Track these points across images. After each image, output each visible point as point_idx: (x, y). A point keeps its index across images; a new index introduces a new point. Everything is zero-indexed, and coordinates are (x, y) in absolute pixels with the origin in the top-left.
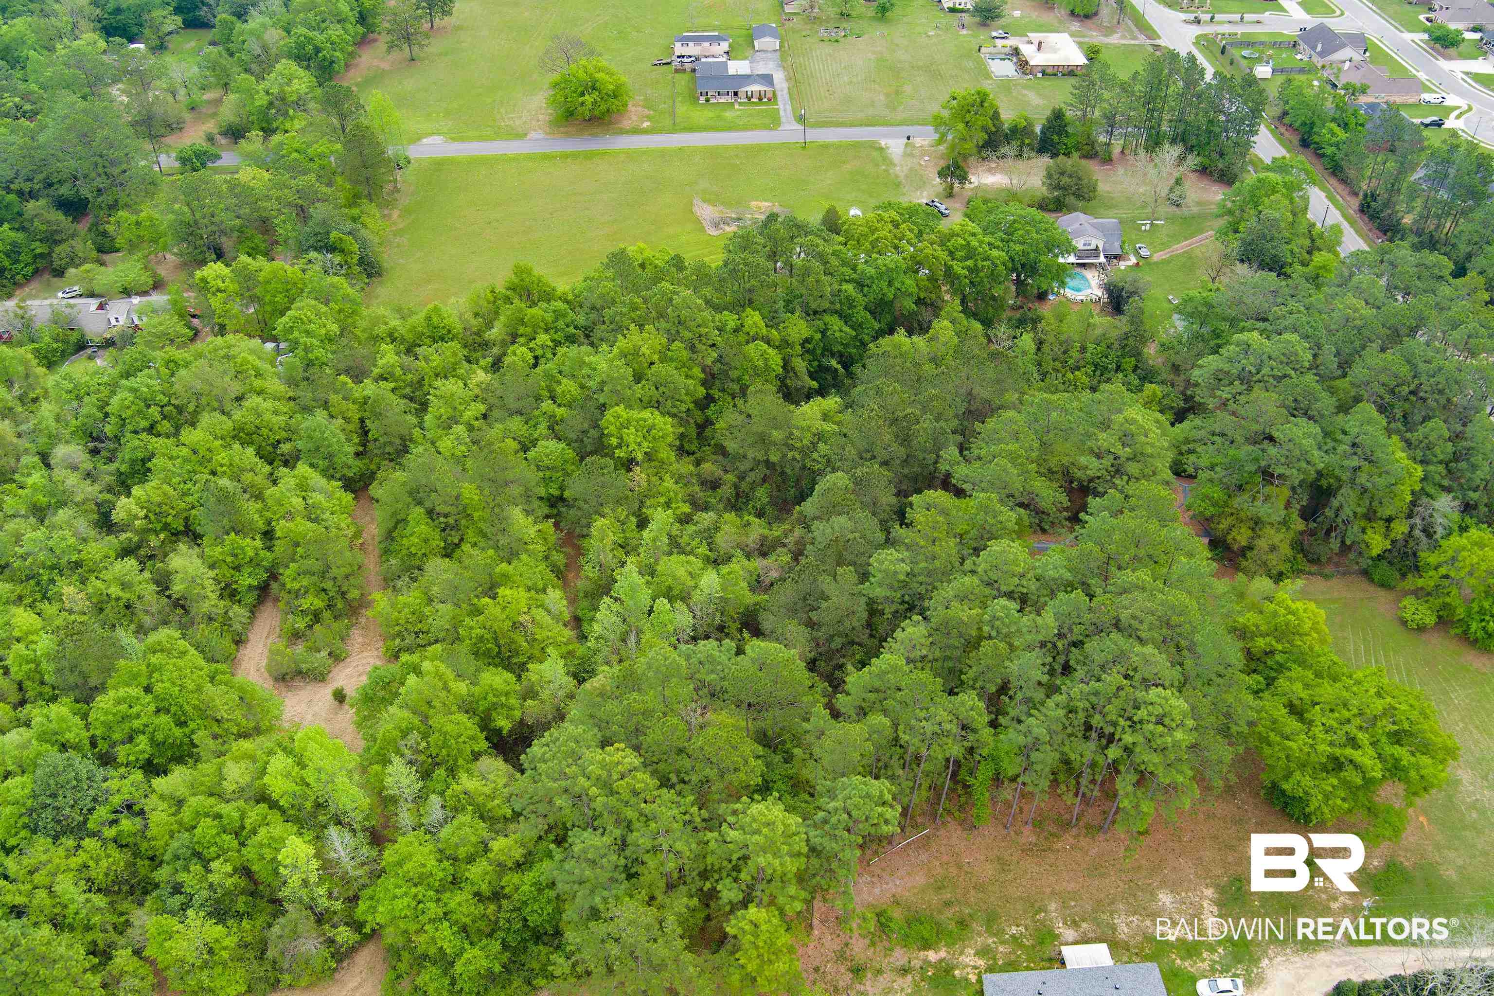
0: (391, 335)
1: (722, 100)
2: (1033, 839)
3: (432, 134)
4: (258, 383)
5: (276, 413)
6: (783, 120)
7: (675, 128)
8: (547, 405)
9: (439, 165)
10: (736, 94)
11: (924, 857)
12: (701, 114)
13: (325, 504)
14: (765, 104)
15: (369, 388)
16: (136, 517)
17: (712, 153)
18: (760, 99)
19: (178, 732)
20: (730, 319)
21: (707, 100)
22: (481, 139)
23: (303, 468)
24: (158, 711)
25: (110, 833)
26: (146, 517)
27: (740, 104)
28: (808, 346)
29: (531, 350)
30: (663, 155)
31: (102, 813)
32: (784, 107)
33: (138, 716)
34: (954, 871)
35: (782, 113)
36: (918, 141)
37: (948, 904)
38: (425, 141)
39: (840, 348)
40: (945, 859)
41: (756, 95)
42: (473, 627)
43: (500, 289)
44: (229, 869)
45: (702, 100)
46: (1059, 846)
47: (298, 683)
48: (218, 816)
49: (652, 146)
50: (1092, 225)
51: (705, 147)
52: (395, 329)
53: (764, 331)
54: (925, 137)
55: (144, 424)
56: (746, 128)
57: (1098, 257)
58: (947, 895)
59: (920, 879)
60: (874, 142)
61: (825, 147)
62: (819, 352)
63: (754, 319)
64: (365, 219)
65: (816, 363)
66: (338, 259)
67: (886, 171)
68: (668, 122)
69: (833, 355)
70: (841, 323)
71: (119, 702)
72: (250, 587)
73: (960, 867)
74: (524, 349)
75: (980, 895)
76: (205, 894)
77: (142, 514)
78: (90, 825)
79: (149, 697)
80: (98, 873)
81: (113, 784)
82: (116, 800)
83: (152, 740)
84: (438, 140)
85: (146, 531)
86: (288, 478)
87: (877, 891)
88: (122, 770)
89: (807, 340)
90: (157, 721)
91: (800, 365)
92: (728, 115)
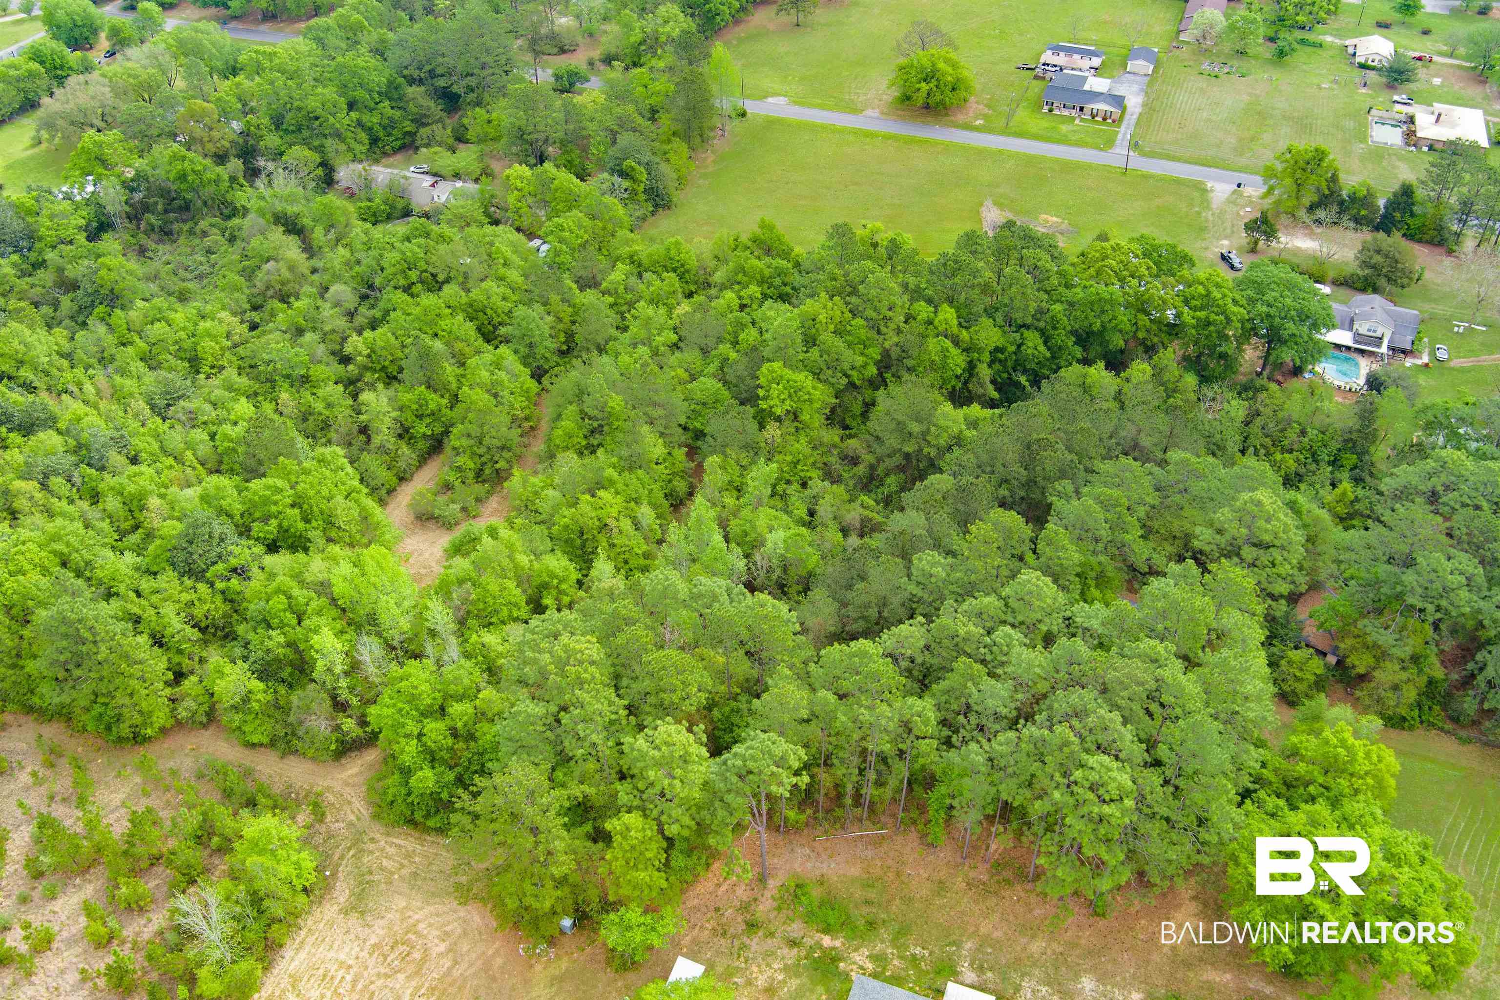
0: (631, 257)
1: (1066, 113)
2: (984, 878)
3: (779, 95)
4: (502, 271)
5: (504, 299)
6: (1118, 142)
7: (1006, 131)
8: (725, 349)
9: (772, 124)
10: (1082, 109)
11: (869, 853)
12: (1038, 123)
13: (506, 383)
14: (1108, 125)
15: (590, 297)
16: (360, 354)
17: (1030, 161)
18: (1104, 119)
19: (301, 525)
20: (923, 310)
21: (1050, 111)
22: (822, 107)
23: (504, 350)
24: (293, 506)
25: (220, 585)
26: (369, 356)
27: (1082, 120)
28: (1000, 356)
29: (740, 298)
30: (982, 155)
31: (220, 567)
32: (1125, 132)
33: (276, 503)
34: (891, 875)
35: (1120, 136)
36: (1248, 191)
37: (868, 902)
38: (770, 100)
39: (1033, 366)
40: (890, 862)
41: (1101, 114)
42: (566, 517)
43: (744, 239)
44: (282, 639)
45: (1046, 109)
46: (1007, 894)
47: (431, 525)
48: (289, 597)
49: (973, 144)
50: (1387, 312)
51: (1025, 155)
52: (636, 253)
53: (955, 330)
54: (1254, 189)
55: (402, 282)
56: (1077, 144)
57: (1379, 346)
58: (872, 894)
59: (855, 871)
60: (1200, 182)
61: (1146, 177)
62: (1010, 364)
63: (948, 315)
64: (671, 156)
65: (1005, 375)
66: (626, 184)
67: (1199, 213)
68: (1002, 122)
69: (1025, 371)
70: (1039, 341)
71: (268, 488)
72: (424, 436)
73: (898, 875)
74: (733, 295)
75: (904, 907)
76: (260, 654)
77: (366, 352)
78: (208, 575)
79: (291, 492)
80: (199, 612)
81: (236, 550)
82: (234, 562)
83: (280, 525)
84: (781, 100)
85: (366, 368)
86: (489, 354)
87: (809, 865)
88: (252, 542)
89: (997, 350)
90: (289, 511)
91: (985, 372)
92: (1064, 128)
